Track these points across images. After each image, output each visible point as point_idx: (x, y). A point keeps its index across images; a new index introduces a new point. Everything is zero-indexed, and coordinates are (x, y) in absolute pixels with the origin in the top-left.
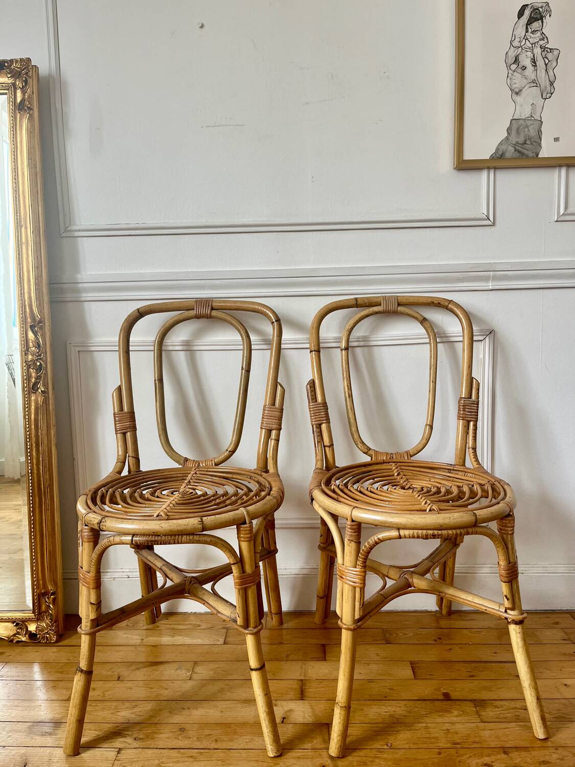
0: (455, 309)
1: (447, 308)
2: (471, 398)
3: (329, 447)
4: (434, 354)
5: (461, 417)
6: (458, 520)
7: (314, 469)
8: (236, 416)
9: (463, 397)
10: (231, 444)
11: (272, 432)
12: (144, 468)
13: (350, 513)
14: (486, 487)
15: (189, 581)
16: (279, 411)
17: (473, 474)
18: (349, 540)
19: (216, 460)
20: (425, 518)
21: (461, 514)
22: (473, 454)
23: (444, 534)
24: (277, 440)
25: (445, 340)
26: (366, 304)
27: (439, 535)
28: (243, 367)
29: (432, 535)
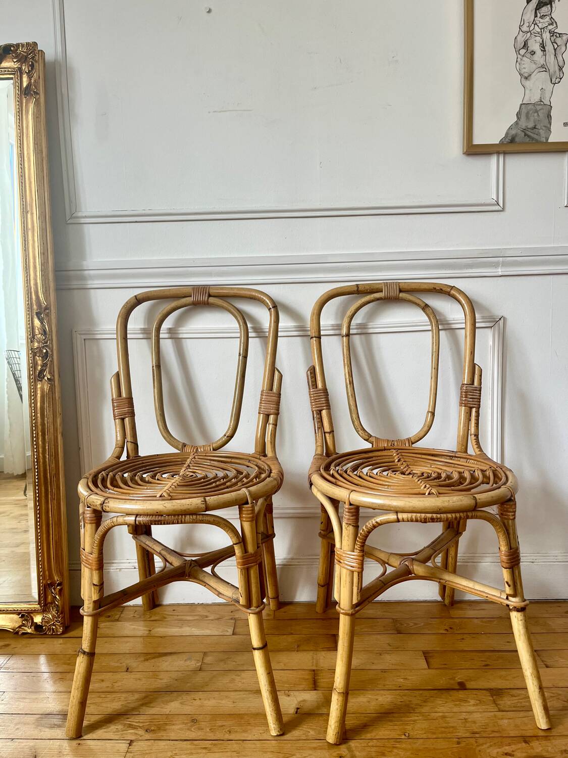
0: (458, 295)
1: (449, 294)
2: (473, 385)
3: (329, 433)
4: (436, 340)
5: (462, 403)
6: (457, 503)
7: (314, 454)
9: (465, 383)
10: (229, 429)
11: (270, 416)
12: (142, 453)
13: (348, 496)
14: (488, 473)
15: (189, 564)
16: (277, 396)
17: (475, 460)
18: (347, 524)
19: (214, 446)
20: (423, 501)
21: (460, 497)
22: (475, 441)
23: (443, 517)
24: (275, 425)
25: (446, 327)
26: (367, 290)
27: (438, 519)
28: (240, 353)
29: (431, 519)
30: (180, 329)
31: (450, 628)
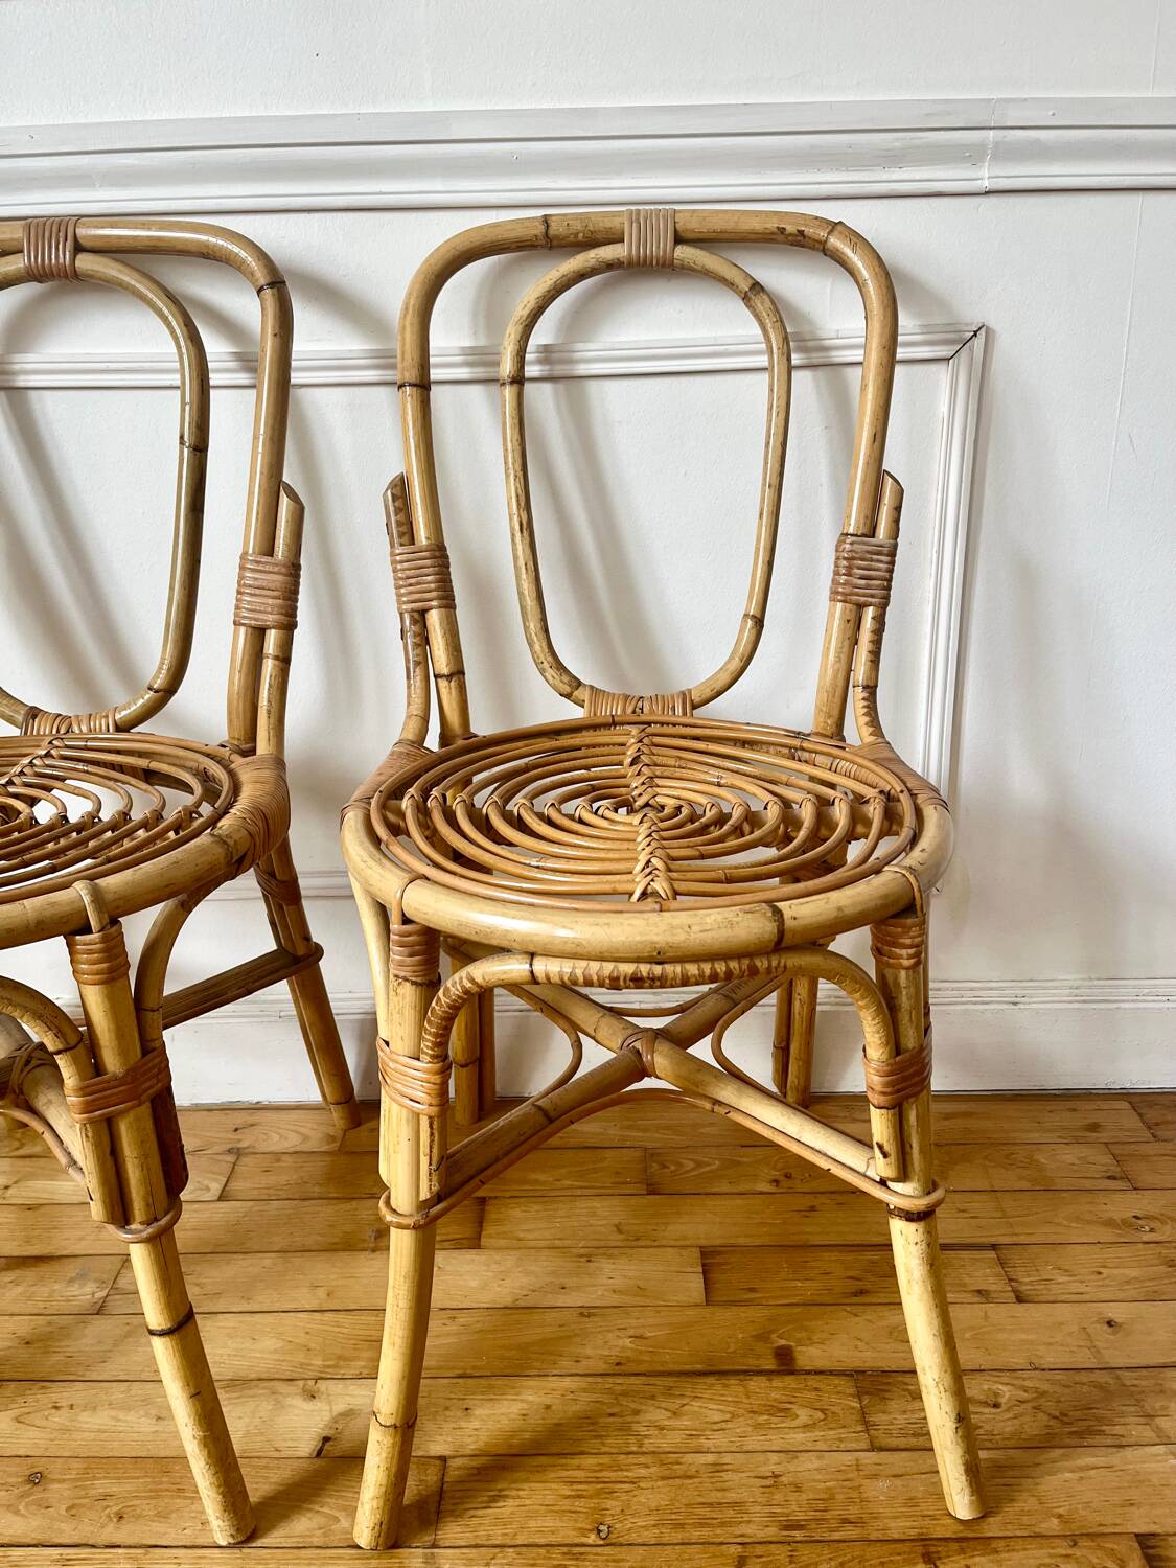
0: (848, 251)
1: (822, 249)
2: (873, 537)
3: (449, 677)
4: (778, 399)
5: (838, 593)
6: (715, 934)
7: (397, 740)
8: (172, 588)
9: (851, 531)
10: (160, 668)
11: (268, 632)
13: (399, 895)
14: (871, 809)
15: (23, 1060)
16: (284, 570)
17: (854, 763)
18: (396, 976)
19: (118, 717)
20: (608, 924)
21: (730, 913)
22: (864, 703)
23: (671, 975)
24: (284, 659)
25: (817, 358)
26: (576, 235)
27: (653, 980)
28: (182, 437)
29: (631, 980)
30: (17, 357)
31: (786, 1176)
